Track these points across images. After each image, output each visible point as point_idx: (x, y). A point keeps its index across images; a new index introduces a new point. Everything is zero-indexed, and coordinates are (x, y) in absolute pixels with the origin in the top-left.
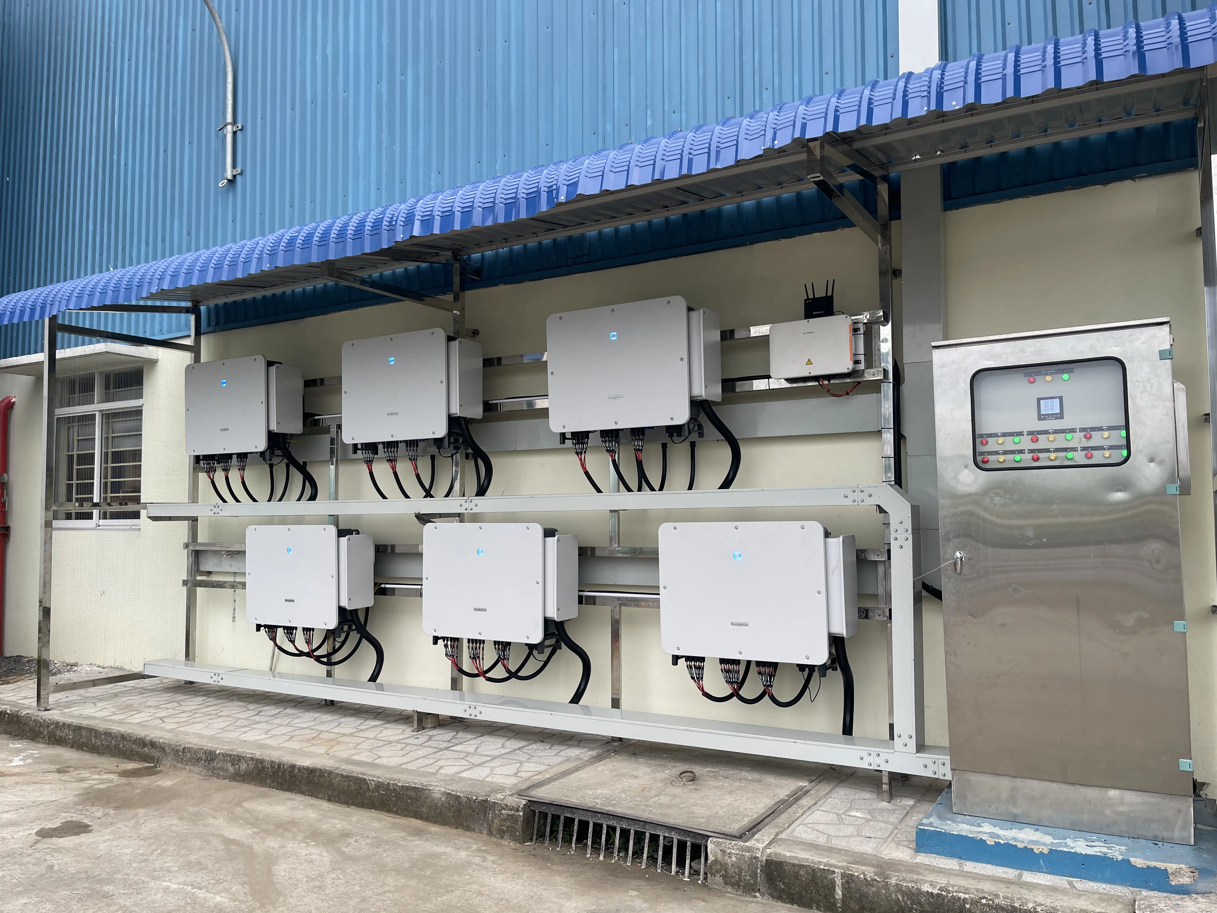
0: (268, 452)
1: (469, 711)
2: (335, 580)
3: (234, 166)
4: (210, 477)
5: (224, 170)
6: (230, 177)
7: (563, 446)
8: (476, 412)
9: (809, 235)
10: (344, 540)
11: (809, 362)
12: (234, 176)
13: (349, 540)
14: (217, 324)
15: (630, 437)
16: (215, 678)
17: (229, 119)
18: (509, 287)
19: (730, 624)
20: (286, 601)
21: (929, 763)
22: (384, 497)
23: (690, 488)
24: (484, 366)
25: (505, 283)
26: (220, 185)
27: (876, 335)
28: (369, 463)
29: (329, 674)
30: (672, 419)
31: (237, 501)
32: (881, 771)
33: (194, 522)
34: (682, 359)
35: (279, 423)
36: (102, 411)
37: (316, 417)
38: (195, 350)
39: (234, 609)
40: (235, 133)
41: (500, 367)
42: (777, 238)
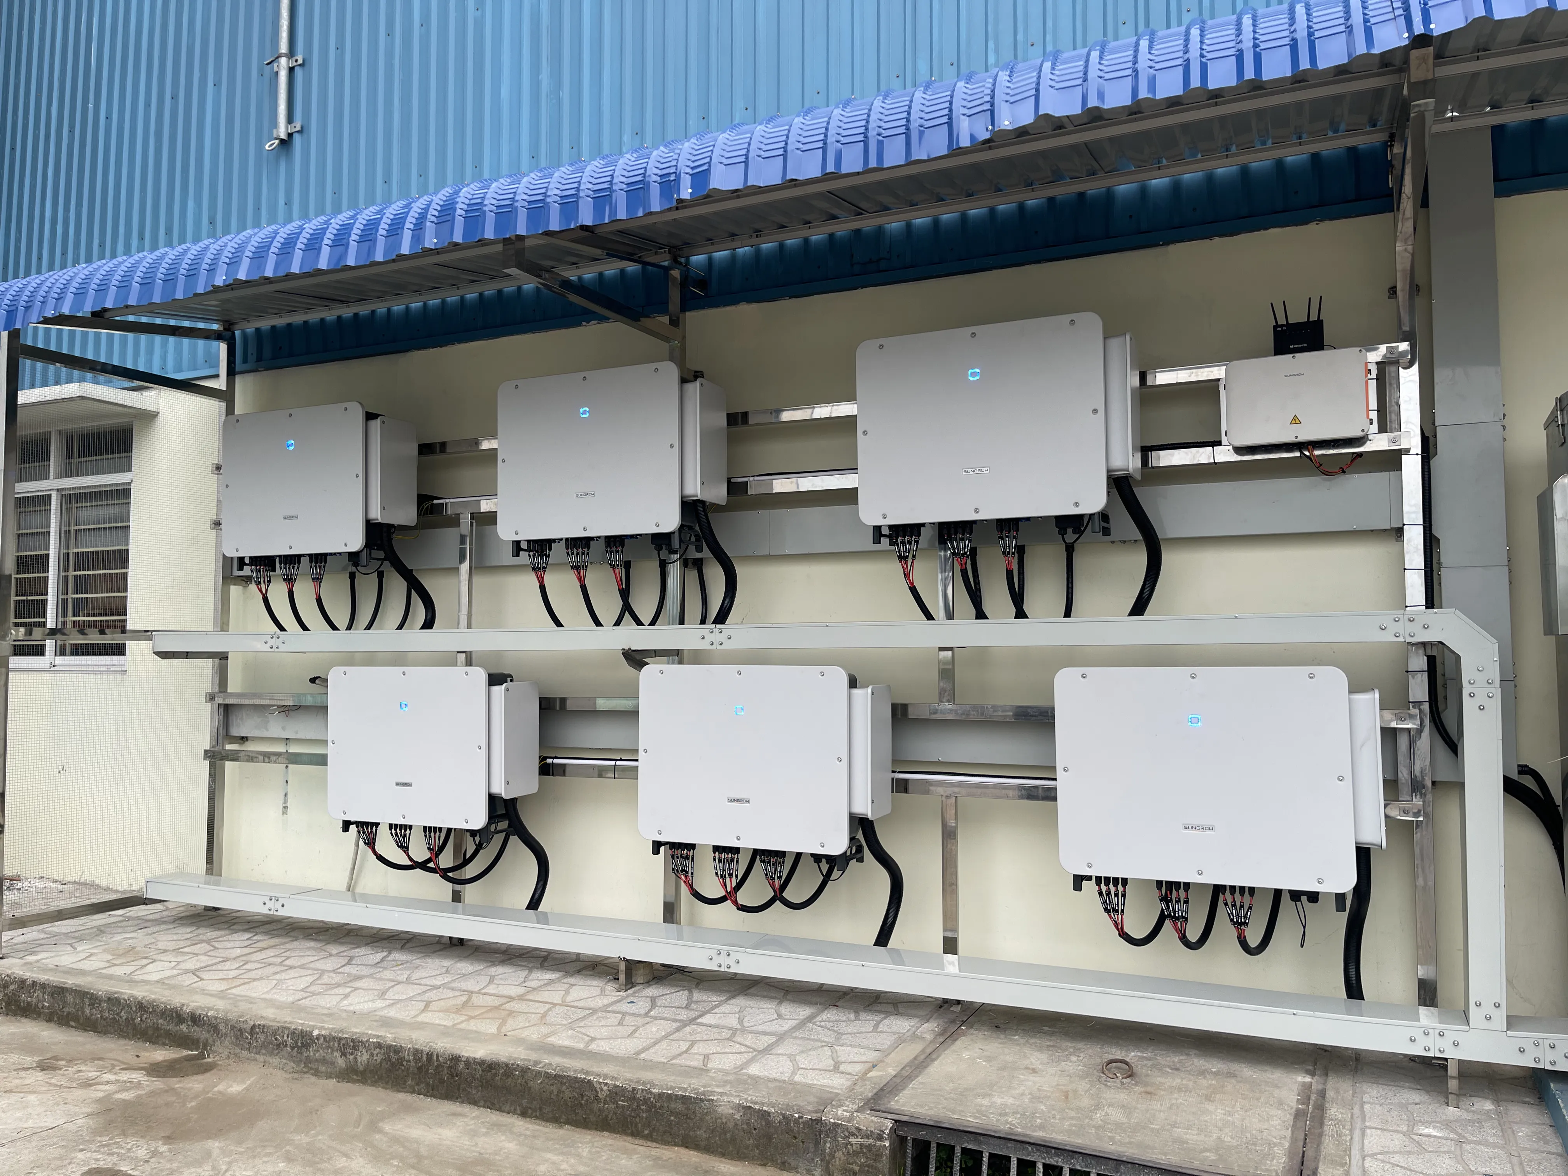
0: (364, 552)
1: (717, 960)
2: (483, 752)
3: (290, 120)
4: (261, 591)
5: (275, 124)
6: (283, 135)
7: (877, 547)
8: (718, 494)
9: (1262, 232)
10: (499, 691)
11: (1295, 420)
12: (290, 135)
13: (507, 690)
14: (259, 359)
15: (997, 534)
16: (270, 904)
17: (284, 48)
18: (754, 306)
19: (1182, 827)
20: (397, 784)
21: (1528, 1045)
22: (559, 624)
23: (1068, 614)
24: (728, 425)
25: (749, 301)
26: (267, 147)
27: (1394, 382)
28: (539, 570)
29: (457, 897)
30: (1076, 504)
31: (305, 628)
32: (1446, 1059)
33: (223, 662)
34: (1095, 411)
35: (384, 508)
36: (62, 490)
37: (435, 502)
38: (227, 397)
39: (286, 795)
40: (291, 70)
41: (745, 428)
42: (1209, 237)
